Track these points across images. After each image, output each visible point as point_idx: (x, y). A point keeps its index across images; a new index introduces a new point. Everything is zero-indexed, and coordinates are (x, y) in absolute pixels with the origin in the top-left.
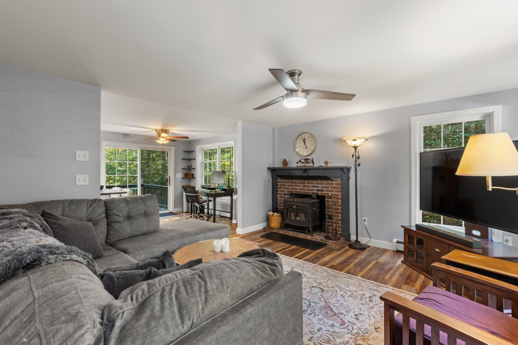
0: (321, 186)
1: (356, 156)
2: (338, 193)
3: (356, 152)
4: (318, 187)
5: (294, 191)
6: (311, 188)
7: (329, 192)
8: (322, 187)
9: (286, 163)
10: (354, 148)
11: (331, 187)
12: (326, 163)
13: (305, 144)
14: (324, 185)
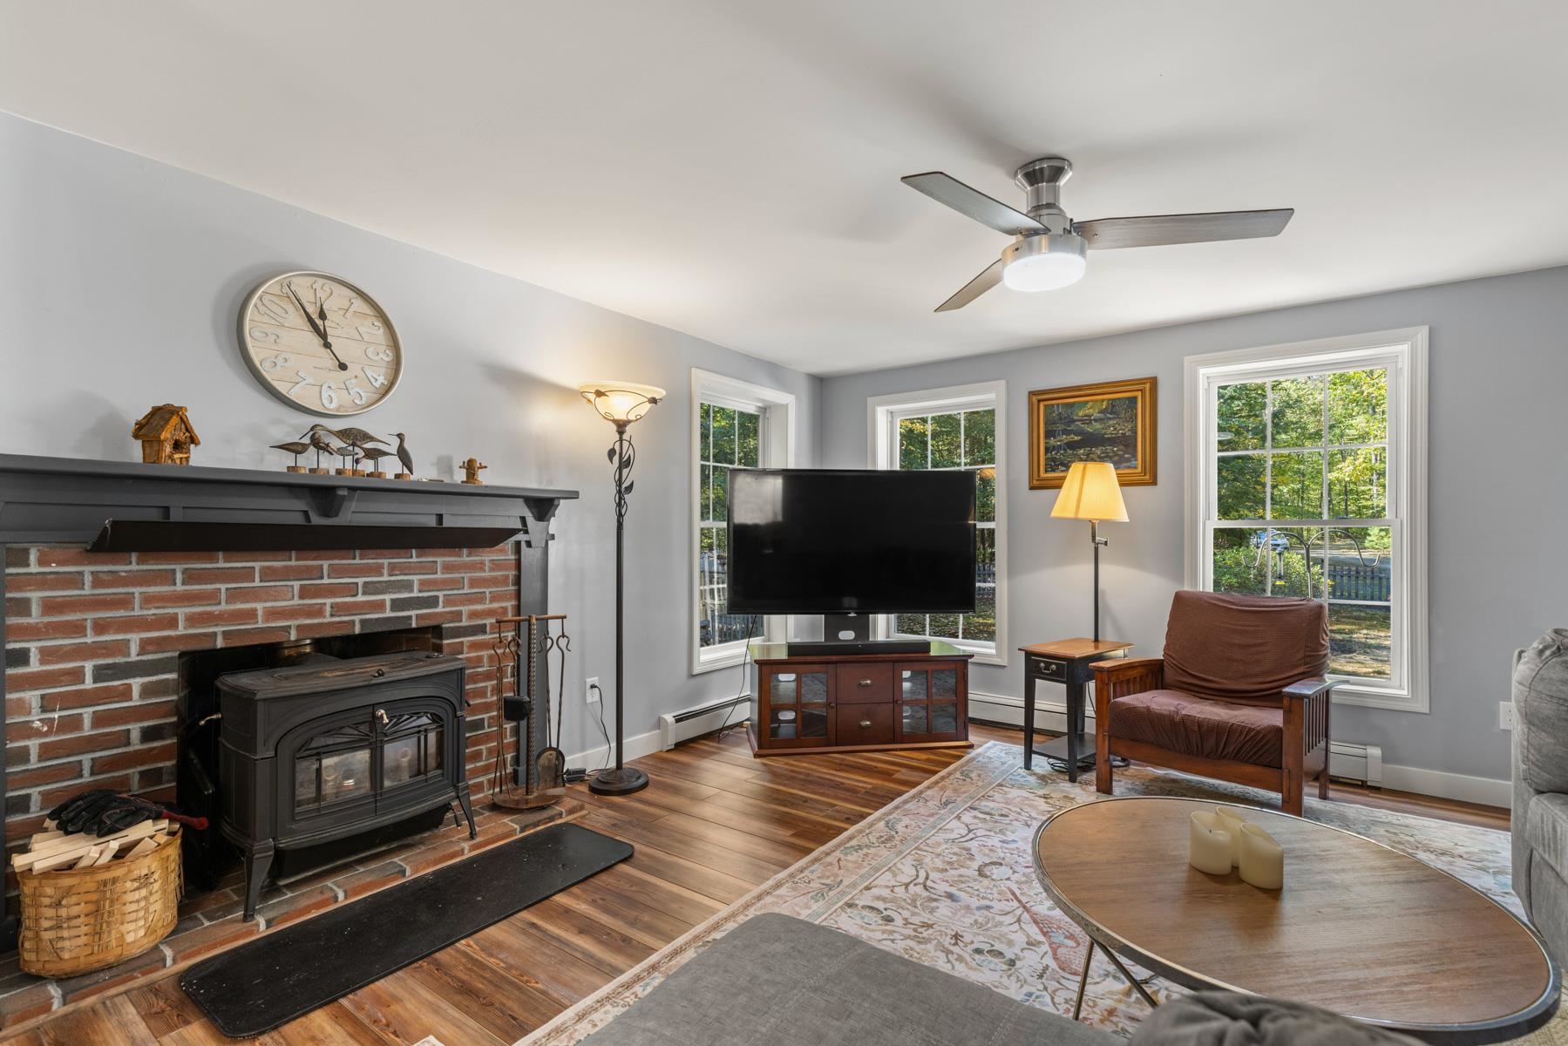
0: (422, 583)
1: (621, 454)
2: (504, 604)
3: (621, 440)
4: (408, 586)
5: (219, 629)
6: (361, 598)
7: (462, 603)
8: (424, 585)
9: (182, 436)
10: (615, 428)
11: (474, 583)
12: (471, 468)
13: (327, 345)
14: (439, 576)
